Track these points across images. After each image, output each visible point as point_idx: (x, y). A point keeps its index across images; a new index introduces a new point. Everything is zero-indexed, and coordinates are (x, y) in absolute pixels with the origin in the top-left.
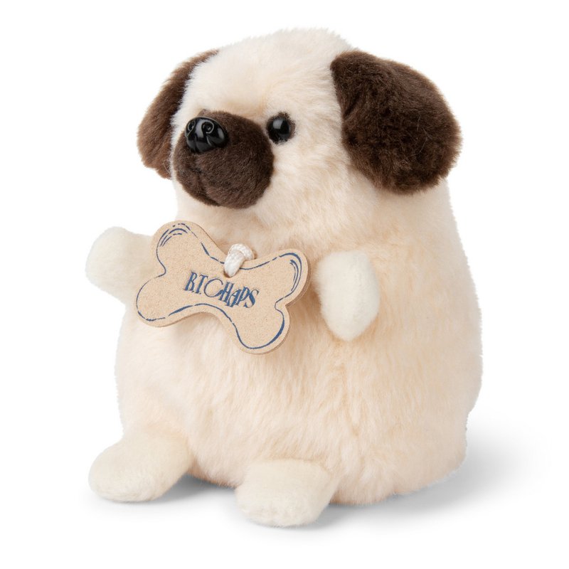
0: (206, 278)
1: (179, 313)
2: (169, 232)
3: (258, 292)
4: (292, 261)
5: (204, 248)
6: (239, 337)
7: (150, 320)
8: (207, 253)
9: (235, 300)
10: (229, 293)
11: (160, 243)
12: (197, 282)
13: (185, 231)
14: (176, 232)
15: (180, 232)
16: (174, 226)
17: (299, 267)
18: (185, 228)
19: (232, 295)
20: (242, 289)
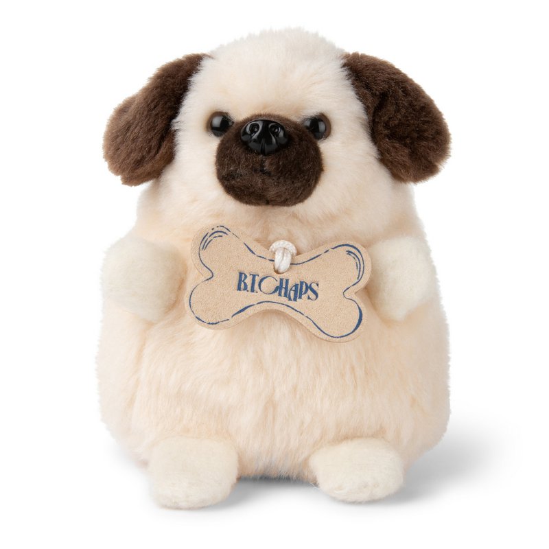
0: (257, 277)
1: (243, 313)
2: (208, 235)
3: (318, 285)
4: (349, 253)
5: (248, 247)
6: (319, 329)
7: (213, 324)
8: (253, 252)
9: (296, 294)
10: (286, 288)
11: (201, 247)
12: (249, 281)
13: (225, 233)
14: (216, 235)
15: (221, 234)
16: (213, 229)
17: (359, 257)
18: (225, 231)
19: (291, 290)
20: (299, 283)
